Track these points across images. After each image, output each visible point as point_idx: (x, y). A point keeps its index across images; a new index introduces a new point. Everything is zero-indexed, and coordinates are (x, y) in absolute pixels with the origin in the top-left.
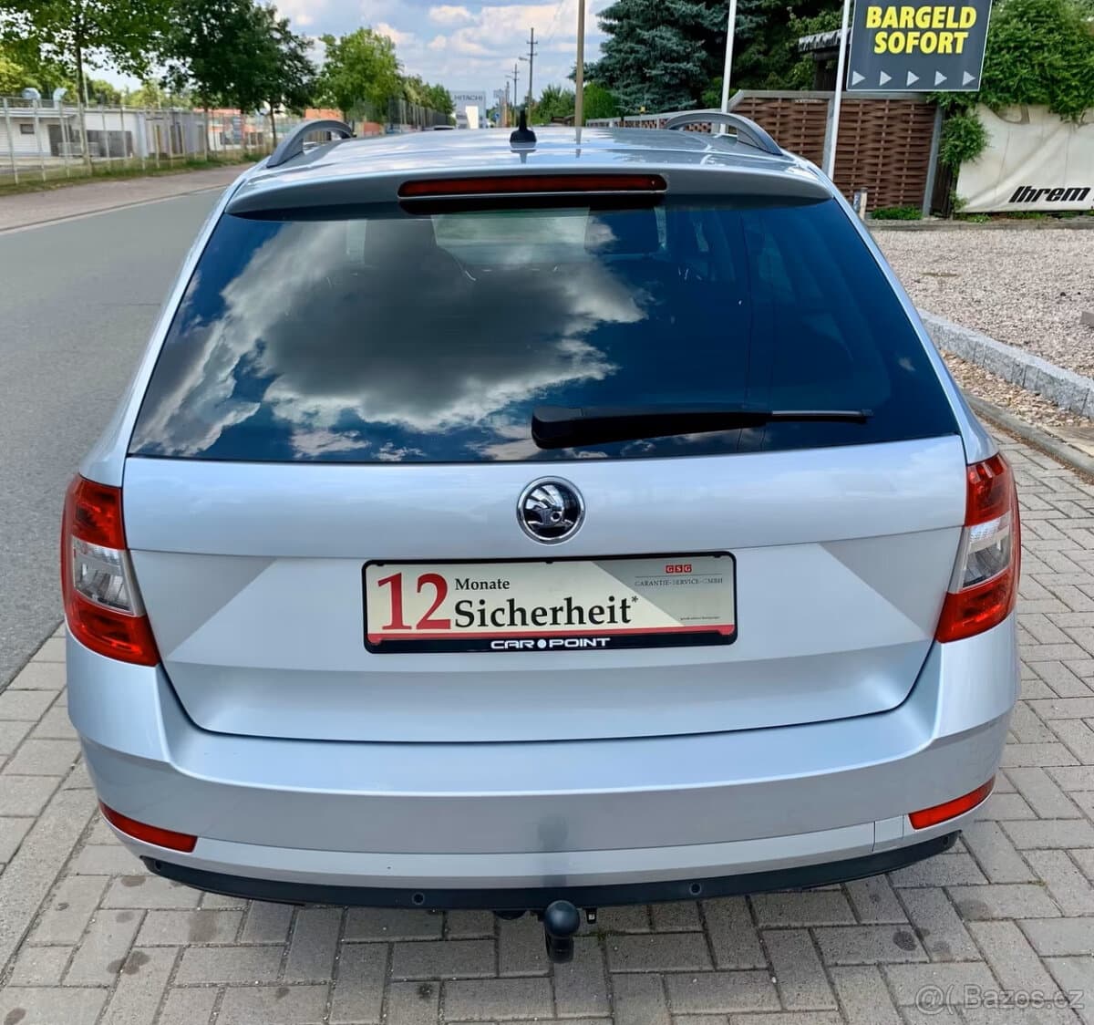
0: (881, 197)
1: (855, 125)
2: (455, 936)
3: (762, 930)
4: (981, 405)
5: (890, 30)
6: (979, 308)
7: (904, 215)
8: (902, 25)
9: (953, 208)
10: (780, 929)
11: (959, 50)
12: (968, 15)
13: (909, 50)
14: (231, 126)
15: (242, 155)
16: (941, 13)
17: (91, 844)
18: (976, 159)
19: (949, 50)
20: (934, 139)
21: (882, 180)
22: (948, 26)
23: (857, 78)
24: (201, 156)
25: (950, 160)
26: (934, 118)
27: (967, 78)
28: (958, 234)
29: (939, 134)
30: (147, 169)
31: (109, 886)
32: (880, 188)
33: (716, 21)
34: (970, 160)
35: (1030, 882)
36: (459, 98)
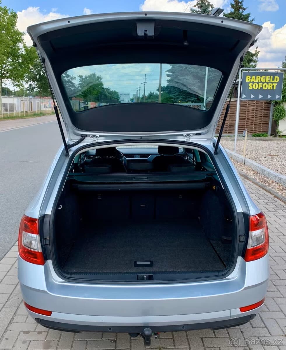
0: (255, 130)
1: (245, 108)
2: (119, 348)
3: (206, 347)
4: (281, 197)
5: (253, 82)
6: (283, 166)
7: (262, 136)
8: (257, 81)
9: (278, 134)
10: (211, 347)
11: (275, 88)
12: (277, 79)
13: (259, 88)
14: (48, 103)
15: (52, 112)
16: (269, 78)
17: (14, 323)
18: (284, 119)
19: (272, 89)
20: (271, 113)
21: (255, 125)
22: (271, 82)
23: (244, 96)
24: (38, 112)
25: (276, 119)
26: (270, 106)
27: (277, 97)
28: (279, 142)
29: (272, 111)
30: (21, 116)
31: (19, 334)
32: (254, 127)
33: (203, 74)
34: (282, 119)
35: (283, 336)
36: (122, 95)
